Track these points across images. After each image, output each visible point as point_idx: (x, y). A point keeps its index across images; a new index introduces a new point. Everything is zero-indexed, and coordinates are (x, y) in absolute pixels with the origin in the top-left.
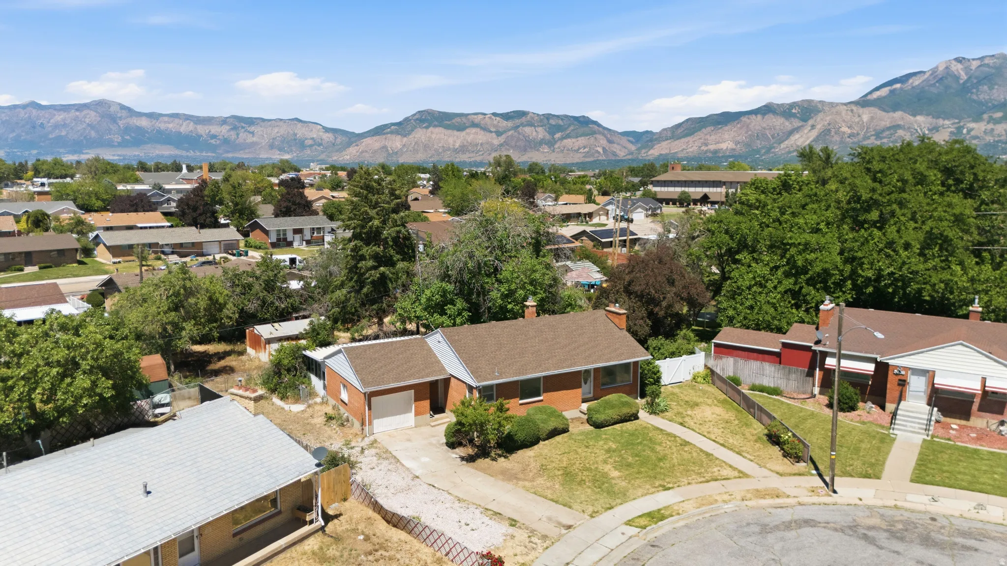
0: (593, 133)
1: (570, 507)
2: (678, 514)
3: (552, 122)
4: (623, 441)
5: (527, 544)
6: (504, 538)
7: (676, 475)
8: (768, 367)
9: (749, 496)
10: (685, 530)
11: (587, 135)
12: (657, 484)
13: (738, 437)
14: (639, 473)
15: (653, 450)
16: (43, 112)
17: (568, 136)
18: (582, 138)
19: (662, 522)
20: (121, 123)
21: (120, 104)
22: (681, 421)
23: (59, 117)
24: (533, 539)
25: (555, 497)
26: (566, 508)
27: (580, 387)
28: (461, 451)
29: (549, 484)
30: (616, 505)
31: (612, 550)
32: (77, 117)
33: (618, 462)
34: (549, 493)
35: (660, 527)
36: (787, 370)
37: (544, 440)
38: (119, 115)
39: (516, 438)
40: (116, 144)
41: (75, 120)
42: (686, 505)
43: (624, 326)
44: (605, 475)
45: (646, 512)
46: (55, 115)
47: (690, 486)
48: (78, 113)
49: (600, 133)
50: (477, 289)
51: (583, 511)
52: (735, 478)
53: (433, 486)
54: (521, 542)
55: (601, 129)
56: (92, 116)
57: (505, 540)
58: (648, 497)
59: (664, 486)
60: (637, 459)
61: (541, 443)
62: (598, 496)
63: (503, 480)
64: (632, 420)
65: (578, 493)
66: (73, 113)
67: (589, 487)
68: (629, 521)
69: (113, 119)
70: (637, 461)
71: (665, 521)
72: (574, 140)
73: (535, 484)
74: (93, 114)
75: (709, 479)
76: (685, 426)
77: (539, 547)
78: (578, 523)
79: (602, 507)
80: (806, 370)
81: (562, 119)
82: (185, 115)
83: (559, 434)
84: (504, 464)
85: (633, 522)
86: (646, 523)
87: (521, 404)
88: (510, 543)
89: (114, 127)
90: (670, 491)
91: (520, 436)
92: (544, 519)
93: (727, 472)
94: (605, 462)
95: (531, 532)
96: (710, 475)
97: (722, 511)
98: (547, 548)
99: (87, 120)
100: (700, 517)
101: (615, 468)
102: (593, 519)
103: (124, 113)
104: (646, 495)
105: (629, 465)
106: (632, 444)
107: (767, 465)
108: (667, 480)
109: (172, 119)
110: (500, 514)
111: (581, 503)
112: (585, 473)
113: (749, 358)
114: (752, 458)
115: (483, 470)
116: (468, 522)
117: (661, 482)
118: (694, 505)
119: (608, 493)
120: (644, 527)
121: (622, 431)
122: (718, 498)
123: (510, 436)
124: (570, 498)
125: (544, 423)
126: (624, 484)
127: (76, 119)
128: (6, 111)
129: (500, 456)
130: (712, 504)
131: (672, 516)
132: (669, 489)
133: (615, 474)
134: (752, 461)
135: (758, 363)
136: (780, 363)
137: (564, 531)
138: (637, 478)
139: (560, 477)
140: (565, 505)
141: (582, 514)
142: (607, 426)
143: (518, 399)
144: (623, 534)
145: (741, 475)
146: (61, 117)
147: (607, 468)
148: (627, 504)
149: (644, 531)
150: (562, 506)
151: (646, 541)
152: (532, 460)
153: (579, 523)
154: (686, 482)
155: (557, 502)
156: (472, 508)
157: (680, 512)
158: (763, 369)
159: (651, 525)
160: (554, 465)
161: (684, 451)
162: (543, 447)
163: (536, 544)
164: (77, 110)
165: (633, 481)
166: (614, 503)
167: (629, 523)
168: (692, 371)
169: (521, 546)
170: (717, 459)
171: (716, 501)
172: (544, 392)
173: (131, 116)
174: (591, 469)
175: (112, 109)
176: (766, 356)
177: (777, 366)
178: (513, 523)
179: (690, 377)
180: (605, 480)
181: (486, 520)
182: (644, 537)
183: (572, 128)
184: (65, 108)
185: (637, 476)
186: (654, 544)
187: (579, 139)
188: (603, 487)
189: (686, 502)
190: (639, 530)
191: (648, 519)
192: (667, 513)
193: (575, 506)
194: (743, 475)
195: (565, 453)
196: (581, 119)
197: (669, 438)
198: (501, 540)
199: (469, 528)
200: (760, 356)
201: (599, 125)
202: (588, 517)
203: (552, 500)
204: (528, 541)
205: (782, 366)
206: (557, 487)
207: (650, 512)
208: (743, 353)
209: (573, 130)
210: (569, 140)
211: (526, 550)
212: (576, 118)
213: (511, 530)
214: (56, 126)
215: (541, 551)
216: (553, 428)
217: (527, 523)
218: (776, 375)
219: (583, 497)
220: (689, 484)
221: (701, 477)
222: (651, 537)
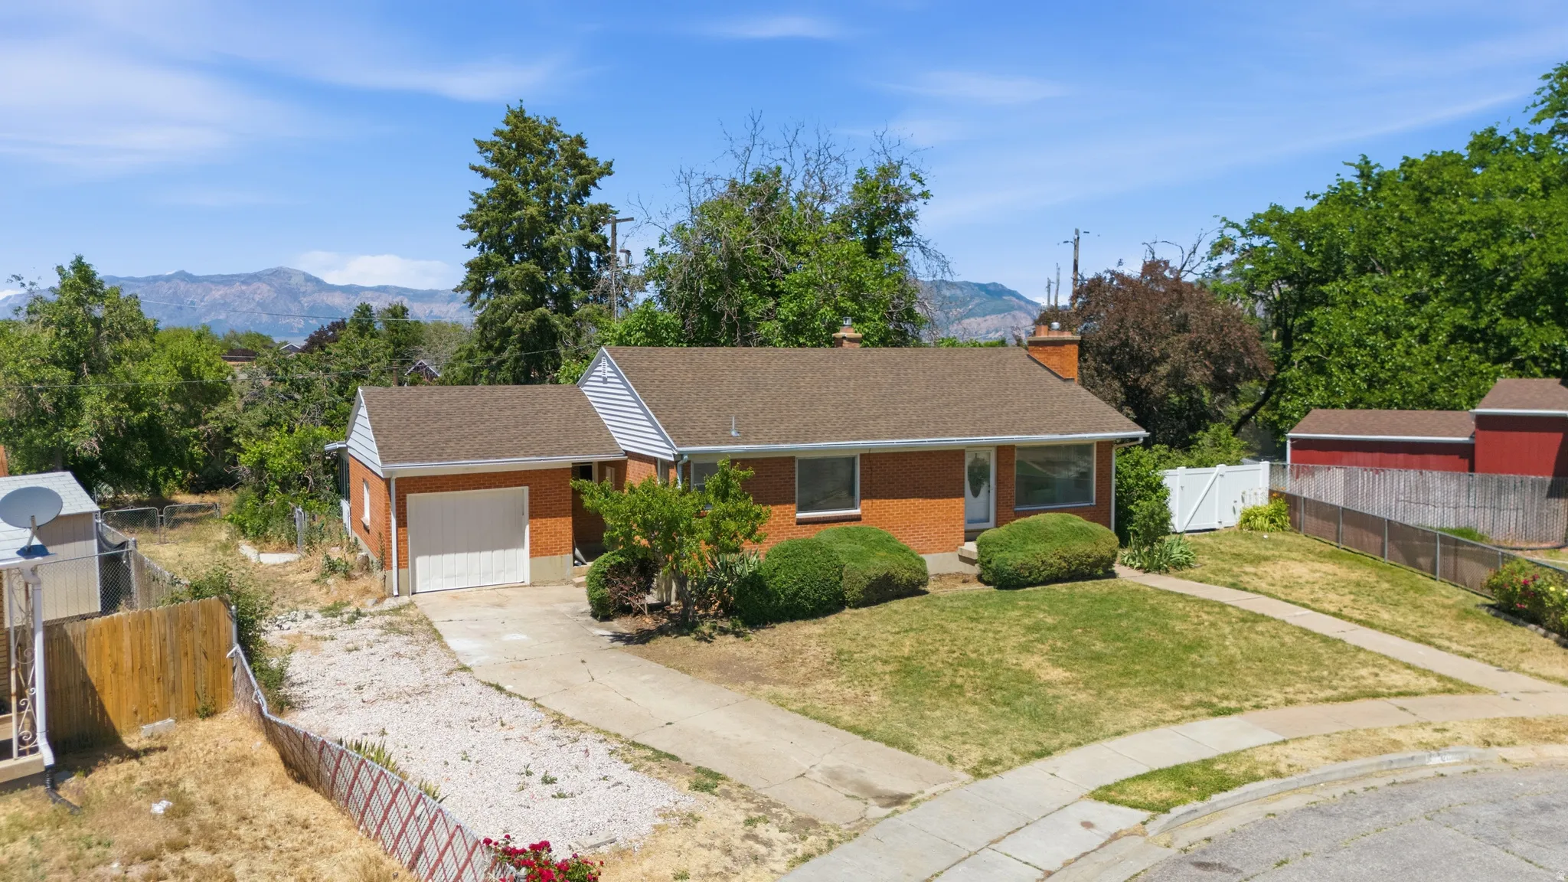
0: (1010, 309)
1: (908, 748)
2: (1277, 774)
3: (947, 293)
4: (1074, 611)
5: (737, 842)
6: (660, 821)
7: (1243, 682)
8: (1438, 483)
9: (1503, 734)
10: (1313, 820)
11: (1000, 312)
12: (1188, 700)
13: (1402, 610)
14: (1127, 674)
15: (1164, 629)
16: (195, 286)
17: (970, 314)
18: (993, 317)
19: (1223, 795)
20: (305, 301)
21: (304, 274)
22: (1230, 580)
23: (218, 293)
24: (761, 830)
25: (863, 722)
26: (893, 751)
27: (960, 494)
28: (623, 625)
29: (849, 693)
30: (1061, 747)
31: (1049, 874)
32: (243, 292)
33: (1062, 649)
34: (846, 715)
35: (1216, 811)
36: (1493, 486)
37: (858, 604)
38: (303, 289)
39: (771, 585)
40: (296, 331)
41: (239, 297)
42: (1296, 753)
43: (1074, 372)
44: (1027, 678)
45: (1163, 765)
46: (211, 290)
47: (1292, 709)
48: (244, 288)
49: (1020, 308)
50: (730, 317)
51: (951, 759)
52: (1433, 691)
53: (499, 688)
54: (715, 835)
55: (1023, 303)
56: (264, 291)
57: (657, 828)
58: (1162, 730)
59: (1211, 705)
60: (1120, 644)
61: (847, 610)
62: (1001, 724)
63: (717, 681)
64: (1099, 578)
65: (938, 713)
66: (238, 287)
67: (974, 703)
68: (1108, 788)
69: (294, 295)
70: (1119, 649)
71: (1230, 794)
72: (979, 320)
73: (809, 691)
74: (265, 288)
75: (1351, 692)
76: (1245, 589)
77: (777, 855)
78: (929, 791)
79: (1014, 751)
80: (1549, 479)
81: (961, 289)
82: (396, 288)
83: (899, 596)
84: (732, 649)
85: (1122, 792)
86: (1165, 794)
87: (801, 522)
88: (675, 839)
89: (294, 308)
90: (1234, 718)
91: (784, 582)
92: (816, 775)
93: (1399, 679)
94: (1025, 649)
95: (758, 809)
96: (1349, 683)
97: (1430, 773)
98: (807, 858)
99: (257, 298)
100: (1358, 788)
101: (1056, 664)
102: (982, 782)
103: (310, 287)
104: (1155, 725)
105: (1098, 657)
106: (1106, 618)
107: (1523, 666)
108: (1220, 691)
109: (377, 294)
110: (673, 757)
111: (946, 738)
112: (962, 671)
113: (1381, 466)
114: (1469, 650)
115: (667, 661)
116: (552, 774)
117: (1199, 696)
118: (1326, 752)
119: (1034, 717)
120: (1165, 807)
121: (1072, 595)
122: (1399, 736)
123: (755, 582)
124: (911, 725)
125: (857, 561)
126: (1083, 697)
127: (241, 295)
128: (141, 284)
129: (724, 632)
130: (1383, 751)
131: (1256, 779)
132: (1228, 712)
133: (1057, 674)
134: (1469, 656)
135: (1412, 475)
136: (1472, 469)
137: (875, 810)
138: (1122, 685)
139: (887, 677)
140: (890, 743)
141: (946, 767)
142: (1031, 584)
143: (794, 507)
144: (1087, 825)
145: (1450, 686)
146: (221, 292)
147: (1029, 662)
148: (1095, 745)
149: (1164, 818)
150: (882, 745)
151: (1173, 851)
152: (813, 642)
153: (934, 789)
154: (1280, 697)
155: (866, 734)
156: (589, 740)
157: (1283, 768)
158: (1427, 490)
159: (1184, 802)
160: (873, 652)
161: (1257, 633)
162: (851, 622)
163: (768, 844)
164: (243, 282)
165: (1111, 692)
166: (1055, 742)
167: (1106, 794)
168: (1240, 506)
169: (711, 847)
170: (1359, 649)
171: (1397, 744)
172: (863, 497)
173: (320, 291)
174: (984, 663)
175: (294, 281)
176: (1432, 458)
177: (1465, 476)
178: (707, 781)
179: (1233, 520)
180: (1025, 687)
181: (620, 771)
182: (1165, 838)
183: (977, 301)
184: (227, 280)
185: (1124, 680)
186: (1207, 859)
187: (988, 317)
188: (1018, 703)
189: (1291, 745)
190: (1145, 815)
191: (1172, 785)
192: (1236, 770)
193: (926, 746)
194: (1451, 686)
195: (912, 629)
196: (991, 288)
197: (1206, 609)
198: (646, 828)
199: (550, 789)
200: (1416, 458)
201: (1019, 297)
202: (966, 777)
203: (853, 729)
204: (741, 832)
205: (1477, 475)
206: (874, 698)
207: (1177, 767)
208: (1368, 456)
209: (978, 305)
210: (972, 319)
211: (728, 861)
212: (982, 287)
213: (693, 801)
214: (213, 306)
215: (781, 867)
216: (882, 574)
217: (754, 784)
218: (1463, 501)
219: (952, 725)
220: (1289, 702)
221: (1322, 688)
222: (1192, 835)
